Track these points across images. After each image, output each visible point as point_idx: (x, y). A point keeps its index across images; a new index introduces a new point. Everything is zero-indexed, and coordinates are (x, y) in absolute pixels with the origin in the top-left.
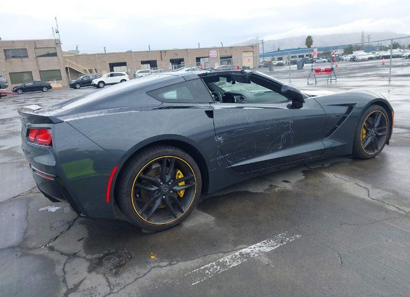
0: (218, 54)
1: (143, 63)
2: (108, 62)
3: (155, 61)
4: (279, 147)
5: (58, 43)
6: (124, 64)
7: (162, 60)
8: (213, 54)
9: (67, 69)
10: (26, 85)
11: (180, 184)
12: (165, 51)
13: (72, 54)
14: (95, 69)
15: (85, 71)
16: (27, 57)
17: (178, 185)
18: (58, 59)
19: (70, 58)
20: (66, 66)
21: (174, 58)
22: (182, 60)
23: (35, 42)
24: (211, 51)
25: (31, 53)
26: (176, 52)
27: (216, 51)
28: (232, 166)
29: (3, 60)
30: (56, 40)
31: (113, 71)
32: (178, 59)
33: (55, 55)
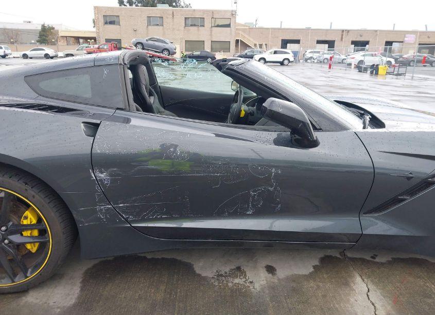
0: (416, 39)
1: (319, 42)
2: (281, 38)
3: (334, 42)
4: (247, 210)
5: (233, 14)
6: (298, 42)
7: (342, 40)
8: (409, 39)
9: (237, 41)
10: (194, 54)
11: (25, 233)
12: (348, 31)
13: (247, 26)
14: (266, 45)
15: (255, 45)
16: (203, 26)
17: (22, 235)
18: (231, 30)
19: (244, 30)
20: (238, 39)
21: (358, 40)
22: (367, 43)
23: (213, 12)
24: (407, 35)
25: (208, 23)
26: (361, 32)
27: (414, 36)
28: (133, 225)
29: (182, 28)
30: (232, 11)
31: (286, 48)
32: (363, 41)
33: (228, 26)
